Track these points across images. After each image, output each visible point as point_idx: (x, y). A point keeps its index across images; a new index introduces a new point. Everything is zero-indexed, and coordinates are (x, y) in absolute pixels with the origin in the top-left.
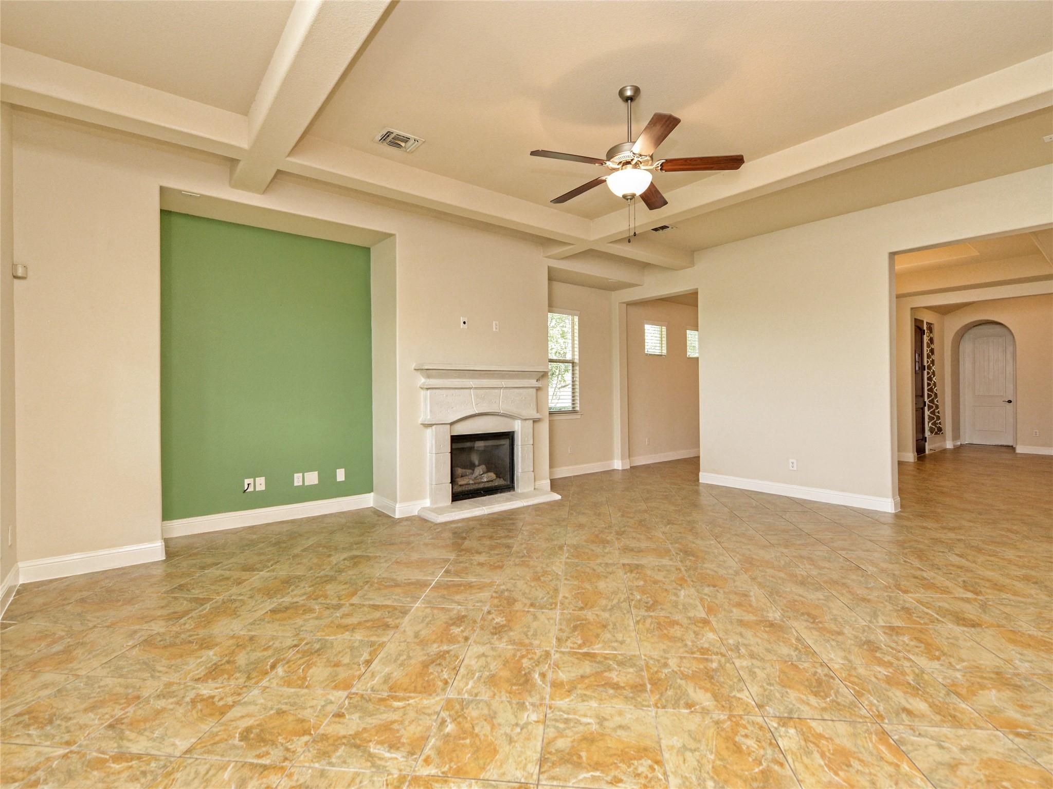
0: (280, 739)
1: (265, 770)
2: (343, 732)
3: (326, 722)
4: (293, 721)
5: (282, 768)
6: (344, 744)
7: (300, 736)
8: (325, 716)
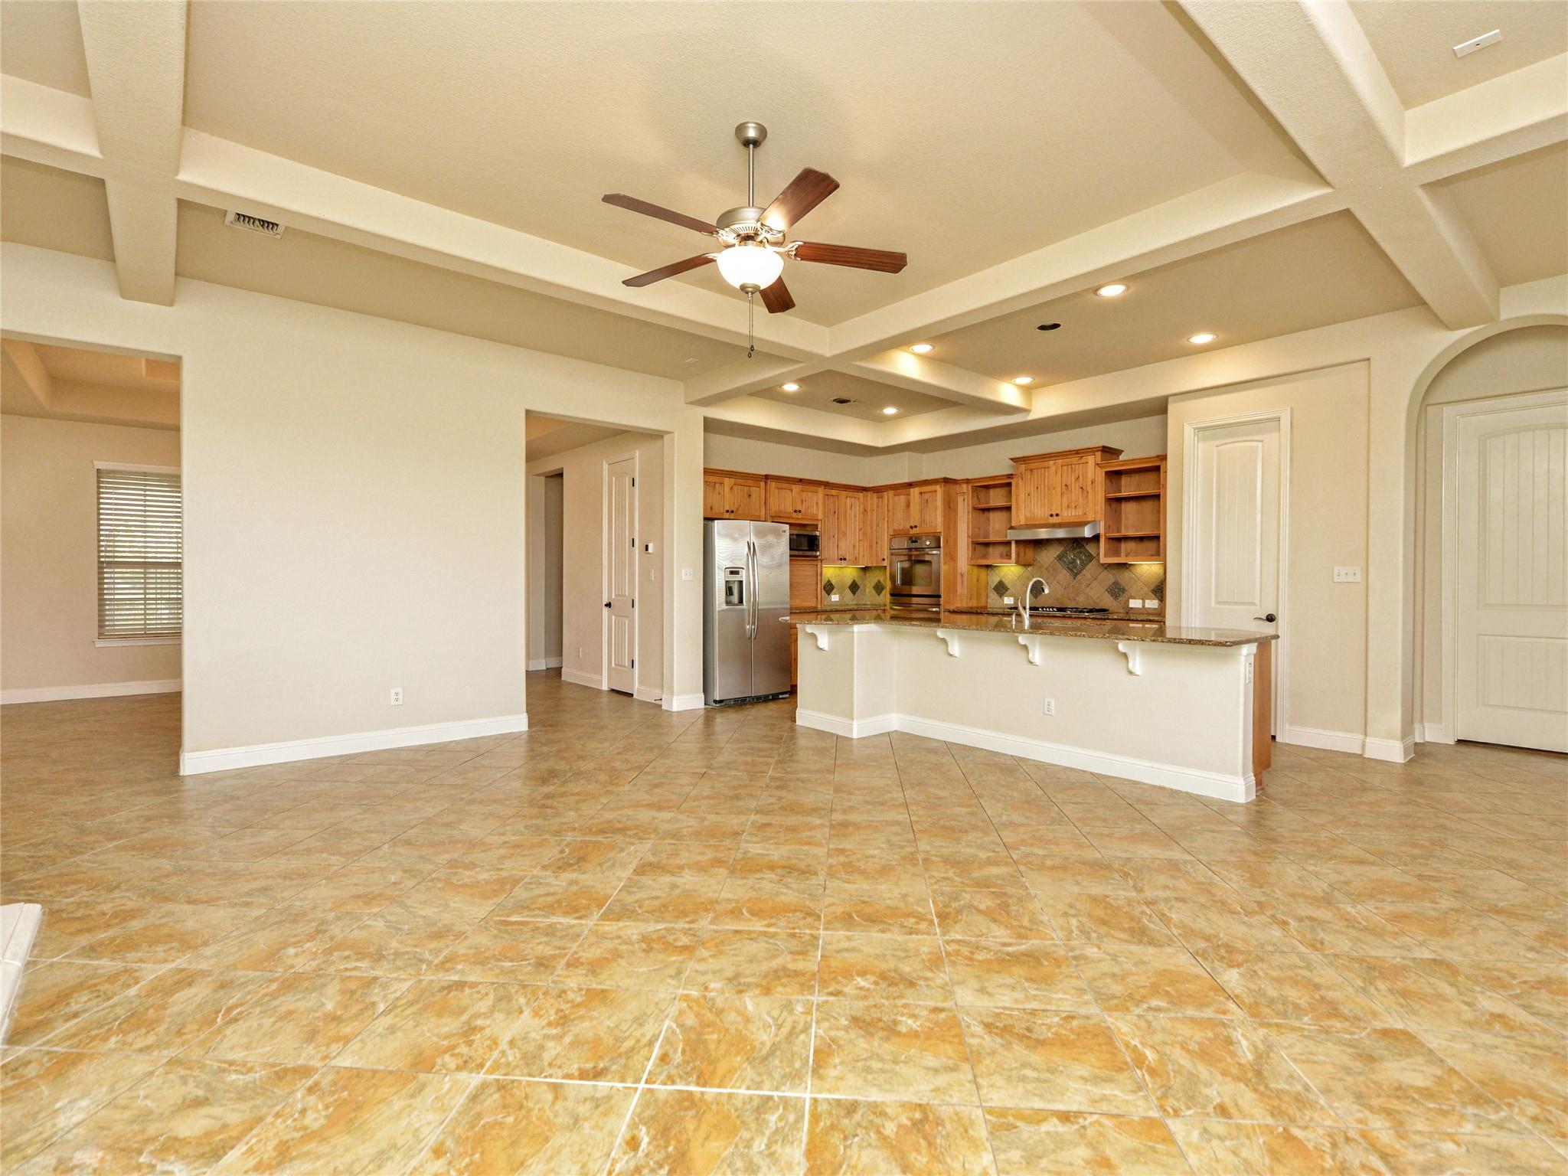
0: (1329, 1163)
1: (1387, 1154)
2: (1250, 1095)
3: (1248, 1122)
4: (1284, 1165)
5: (1364, 1136)
6: (1266, 1087)
7: (1301, 1142)
8: (1238, 1127)
